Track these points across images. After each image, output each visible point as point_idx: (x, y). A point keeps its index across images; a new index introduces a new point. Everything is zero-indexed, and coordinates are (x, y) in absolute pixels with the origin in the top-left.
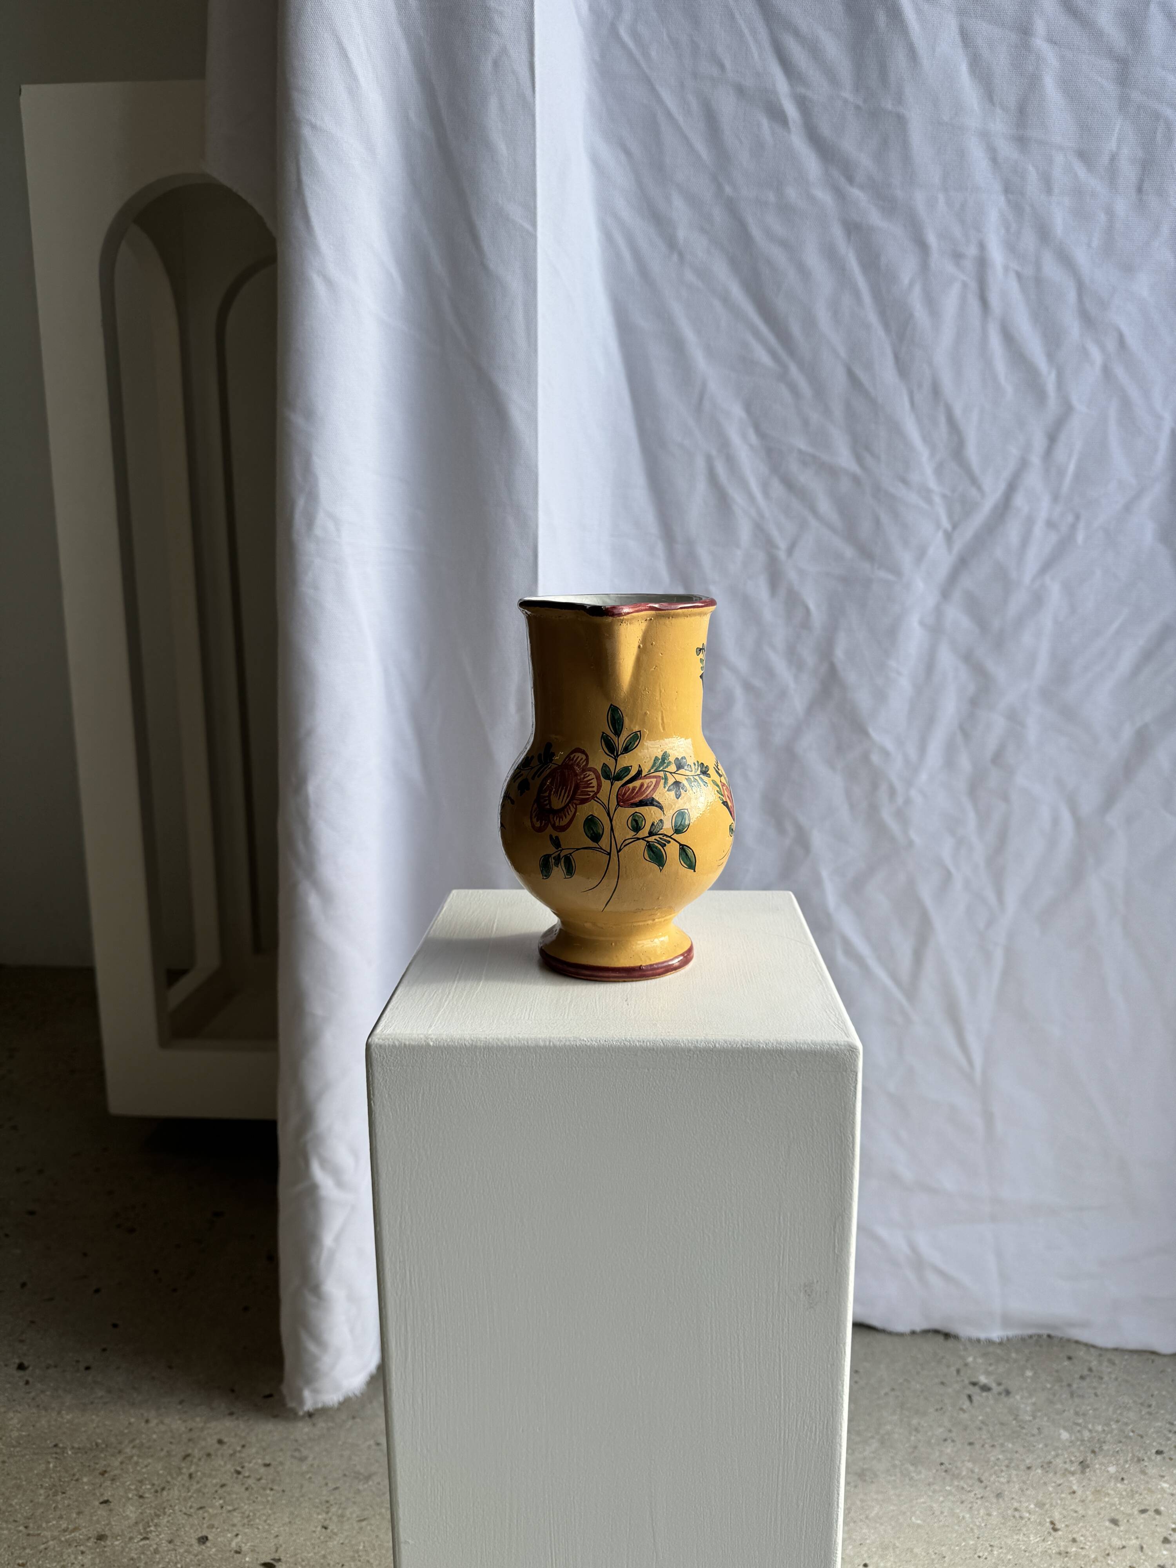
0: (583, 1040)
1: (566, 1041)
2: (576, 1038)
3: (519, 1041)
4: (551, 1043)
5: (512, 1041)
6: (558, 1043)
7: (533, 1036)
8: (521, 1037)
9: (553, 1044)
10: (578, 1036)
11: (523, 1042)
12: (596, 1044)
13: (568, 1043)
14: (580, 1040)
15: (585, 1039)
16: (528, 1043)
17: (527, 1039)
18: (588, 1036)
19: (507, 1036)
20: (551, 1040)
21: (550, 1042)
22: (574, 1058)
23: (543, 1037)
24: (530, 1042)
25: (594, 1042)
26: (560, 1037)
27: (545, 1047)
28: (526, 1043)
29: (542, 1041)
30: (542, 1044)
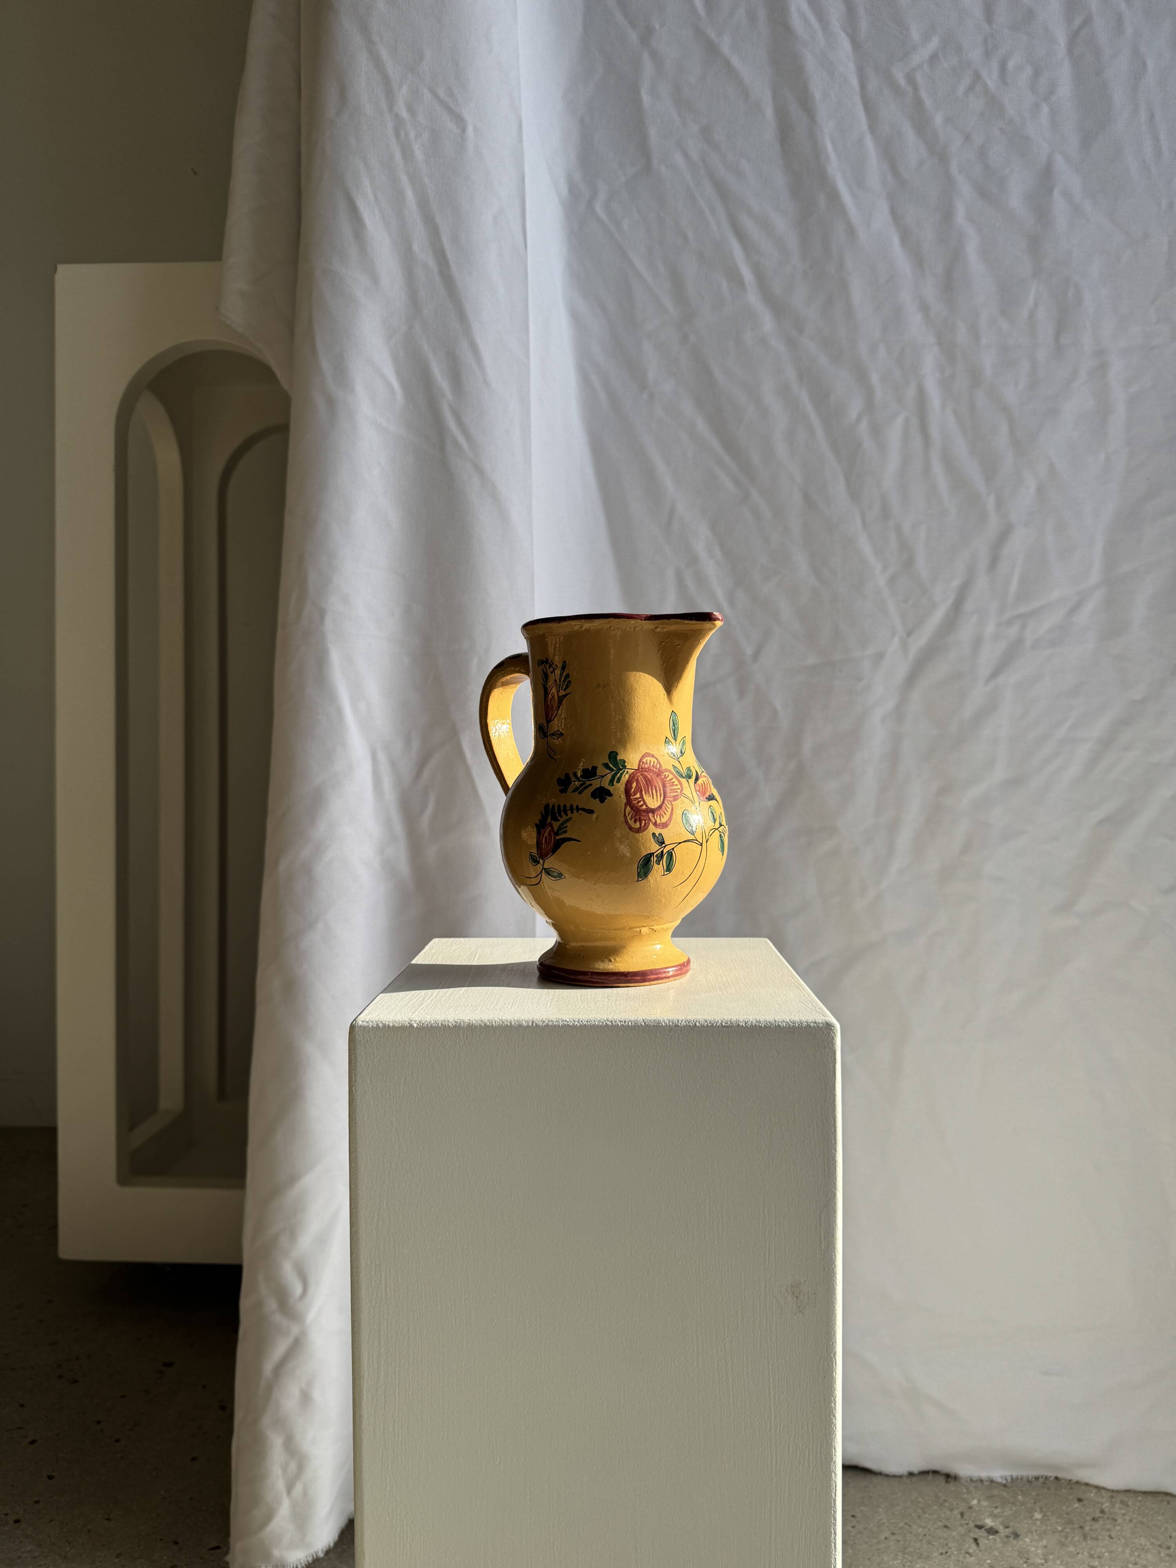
0: (566, 1021)
1: (549, 1021)
2: (559, 1019)
3: (503, 1022)
4: (534, 1024)
5: (495, 1022)
6: (541, 1024)
7: (516, 1018)
8: (504, 1019)
9: (536, 1024)
10: (560, 1018)
11: (506, 1023)
12: (579, 1024)
13: (550, 1024)
14: (563, 1020)
15: (568, 1020)
16: (511, 1024)
17: (510, 1020)
18: (570, 1017)
19: (491, 1018)
20: (534, 1020)
21: (533, 1022)
22: (557, 1040)
23: (526, 1018)
24: (513, 1023)
25: (577, 1023)
26: (543, 1019)
27: (528, 1026)
28: (509, 1024)
29: (525, 1022)
30: (525, 1024)
